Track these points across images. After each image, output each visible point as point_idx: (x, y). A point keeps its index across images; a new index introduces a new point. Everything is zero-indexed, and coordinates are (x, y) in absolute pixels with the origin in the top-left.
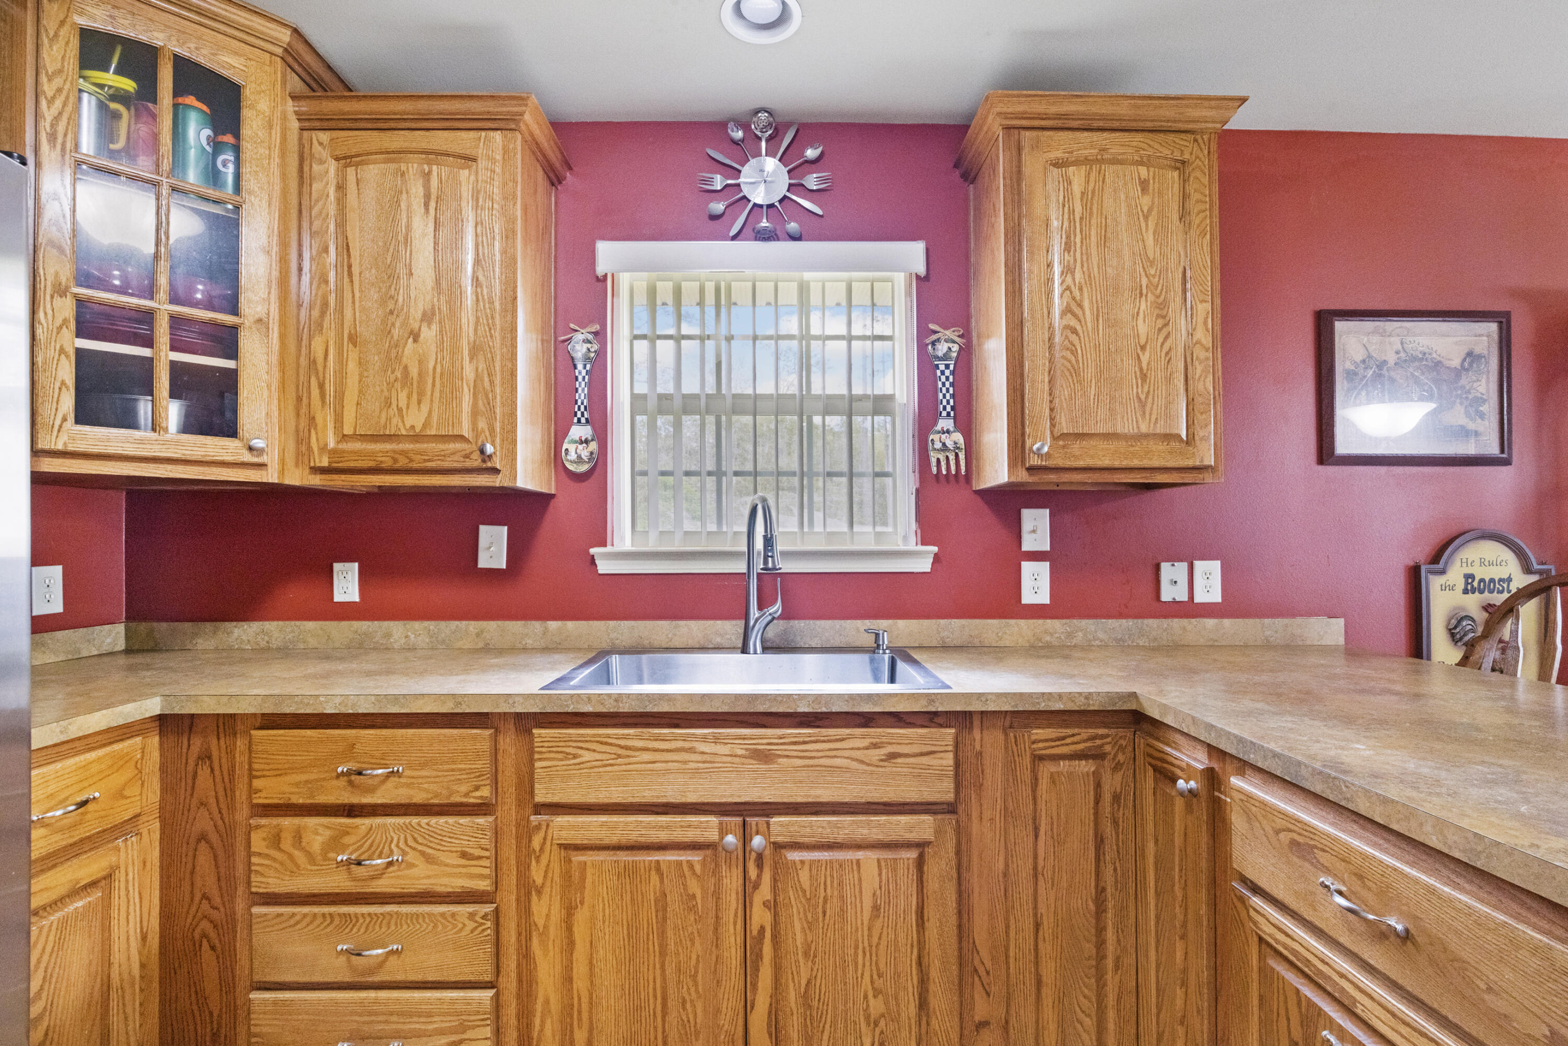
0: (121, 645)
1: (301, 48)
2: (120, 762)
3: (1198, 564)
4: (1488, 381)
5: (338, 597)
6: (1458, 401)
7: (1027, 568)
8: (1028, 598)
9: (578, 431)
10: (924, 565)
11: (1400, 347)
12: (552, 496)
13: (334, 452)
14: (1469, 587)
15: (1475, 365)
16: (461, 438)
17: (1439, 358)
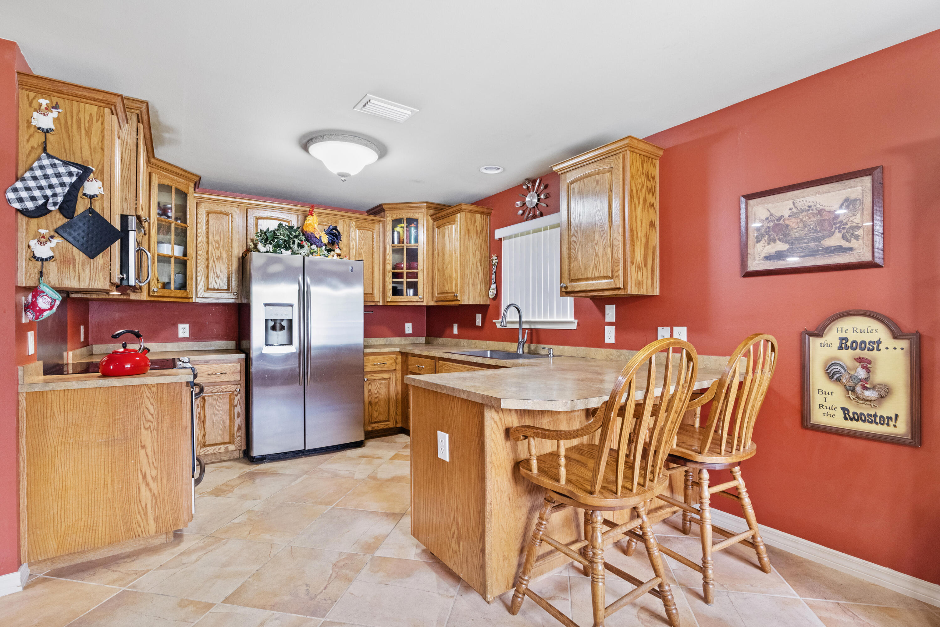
0: (424, 342)
1: (430, 205)
2: (392, 359)
3: (675, 328)
4: (862, 214)
5: (454, 333)
6: (837, 230)
7: (607, 328)
8: (607, 340)
9: (493, 286)
10: (574, 327)
11: (792, 206)
12: (489, 305)
13: (437, 297)
14: (843, 346)
15: (851, 206)
16: (453, 292)
17: (821, 207)
